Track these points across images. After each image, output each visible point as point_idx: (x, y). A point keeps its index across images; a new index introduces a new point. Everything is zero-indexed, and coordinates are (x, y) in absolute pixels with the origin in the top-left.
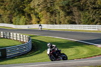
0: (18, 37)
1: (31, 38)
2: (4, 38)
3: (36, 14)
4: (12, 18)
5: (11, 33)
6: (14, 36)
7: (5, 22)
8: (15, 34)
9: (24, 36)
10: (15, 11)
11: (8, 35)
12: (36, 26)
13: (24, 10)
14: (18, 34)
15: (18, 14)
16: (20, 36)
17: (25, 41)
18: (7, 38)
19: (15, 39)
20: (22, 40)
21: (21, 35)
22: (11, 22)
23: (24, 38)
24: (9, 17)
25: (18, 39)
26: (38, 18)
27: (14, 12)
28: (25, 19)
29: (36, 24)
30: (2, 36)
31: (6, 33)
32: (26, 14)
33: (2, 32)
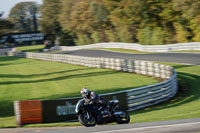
0: (150, 69)
1: (176, 70)
3: (185, 22)
4: (137, 32)
5: (136, 62)
6: (143, 66)
7: (122, 39)
8: (143, 63)
9: (162, 66)
10: (142, 17)
11: (130, 65)
12: (184, 47)
13: (160, 15)
14: (150, 64)
16: (154, 67)
17: (163, 76)
19: (144, 73)
20: (157, 75)
21: (156, 65)
22: (135, 40)
23: (162, 71)
24: (130, 30)
25: (151, 73)
26: (189, 30)
28: (162, 33)
29: (183, 41)
30: (118, 68)
31: (126, 61)
32: (164, 23)
33: (117, 60)
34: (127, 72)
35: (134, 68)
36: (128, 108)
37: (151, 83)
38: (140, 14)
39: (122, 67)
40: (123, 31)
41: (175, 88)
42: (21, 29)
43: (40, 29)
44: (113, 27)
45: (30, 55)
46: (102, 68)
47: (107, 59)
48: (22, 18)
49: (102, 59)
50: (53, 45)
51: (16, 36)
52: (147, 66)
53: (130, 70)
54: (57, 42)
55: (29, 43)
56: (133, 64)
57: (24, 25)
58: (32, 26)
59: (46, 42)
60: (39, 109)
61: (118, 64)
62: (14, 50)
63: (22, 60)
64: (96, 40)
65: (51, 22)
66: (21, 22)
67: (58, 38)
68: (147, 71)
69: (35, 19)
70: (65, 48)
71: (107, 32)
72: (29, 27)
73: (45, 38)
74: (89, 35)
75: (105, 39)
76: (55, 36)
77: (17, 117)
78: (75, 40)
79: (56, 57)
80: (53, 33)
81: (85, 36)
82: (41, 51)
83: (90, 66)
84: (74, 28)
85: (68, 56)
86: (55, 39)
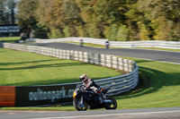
0: (115, 62)
1: (138, 65)
2: (89, 63)
4: (104, 29)
5: (102, 56)
6: (107, 59)
7: (91, 35)
8: (108, 57)
9: (125, 60)
10: (109, 16)
11: (96, 58)
12: (146, 44)
13: (126, 14)
14: (114, 58)
15: (113, 22)
16: (118, 61)
17: (126, 70)
18: (94, 64)
19: (109, 65)
20: (121, 68)
21: (120, 59)
22: (102, 36)
23: (125, 65)
24: (98, 27)
25: (115, 66)
26: (151, 29)
27: (106, 17)
28: (127, 30)
30: (86, 61)
31: (93, 54)
32: (129, 22)
33: (85, 53)
35: (100, 61)
37: (114, 74)
38: (108, 13)
39: (89, 59)
40: (92, 27)
41: (136, 80)
43: (17, 22)
44: (84, 23)
45: (6, 45)
46: (71, 59)
47: (76, 52)
50: (28, 37)
52: (112, 60)
53: (97, 63)
54: (32, 35)
55: (7, 35)
56: (99, 57)
58: (10, 20)
60: (13, 94)
61: (86, 57)
64: (68, 34)
65: (28, 17)
66: (1, 15)
67: (33, 31)
68: (112, 64)
69: (13, 13)
70: (38, 41)
71: (77, 28)
72: (7, 20)
73: (21, 31)
74: (61, 29)
75: (75, 34)
76: (30, 29)
78: (48, 34)
79: (30, 48)
80: (29, 27)
81: (58, 30)
82: (17, 42)
84: (48, 22)
85: (42, 48)
86: (30, 32)
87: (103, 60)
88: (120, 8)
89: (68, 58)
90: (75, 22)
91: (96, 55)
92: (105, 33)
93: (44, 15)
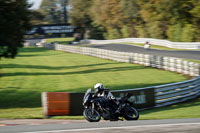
0: (179, 66)
2: (150, 67)
4: (167, 28)
5: (165, 58)
6: (171, 63)
7: (152, 35)
8: (172, 60)
9: (191, 63)
10: (172, 13)
11: (158, 61)
13: (191, 12)
14: (179, 60)
15: (178, 19)
16: (182, 64)
17: (192, 74)
19: (172, 69)
20: (186, 72)
22: (165, 37)
23: (191, 69)
24: (160, 26)
25: (179, 70)
27: (170, 15)
28: (193, 30)
30: (147, 64)
31: (155, 58)
32: (194, 20)
33: (146, 56)
34: (156, 68)
35: (162, 65)
36: (155, 104)
37: (179, 80)
38: (171, 11)
39: (151, 63)
40: (153, 27)
42: (52, 21)
43: (70, 21)
44: (144, 23)
45: (59, 47)
46: (130, 63)
47: (136, 54)
48: (53, 10)
49: (131, 54)
50: (82, 38)
51: (46, 28)
52: (176, 63)
53: (159, 66)
54: (86, 36)
55: (58, 35)
56: (162, 60)
57: (55, 17)
58: (62, 19)
59: (76, 35)
60: (66, 102)
61: (147, 60)
62: (44, 41)
63: (51, 52)
64: (126, 35)
65: (82, 15)
66: (52, 14)
67: (88, 31)
68: (176, 67)
69: (65, 12)
71: (137, 28)
72: (59, 19)
73: (75, 31)
74: (119, 29)
75: (134, 35)
76: (84, 29)
77: (45, 109)
78: (105, 34)
79: (85, 50)
80: (83, 26)
81: (115, 30)
82: (70, 43)
83: (119, 60)
84: (104, 21)
85: (97, 49)
86: (84, 32)
87: (165, 63)
88: (185, 5)
89: (127, 61)
90: (134, 20)
91: (159, 58)
92: (168, 33)
93: (100, 13)
